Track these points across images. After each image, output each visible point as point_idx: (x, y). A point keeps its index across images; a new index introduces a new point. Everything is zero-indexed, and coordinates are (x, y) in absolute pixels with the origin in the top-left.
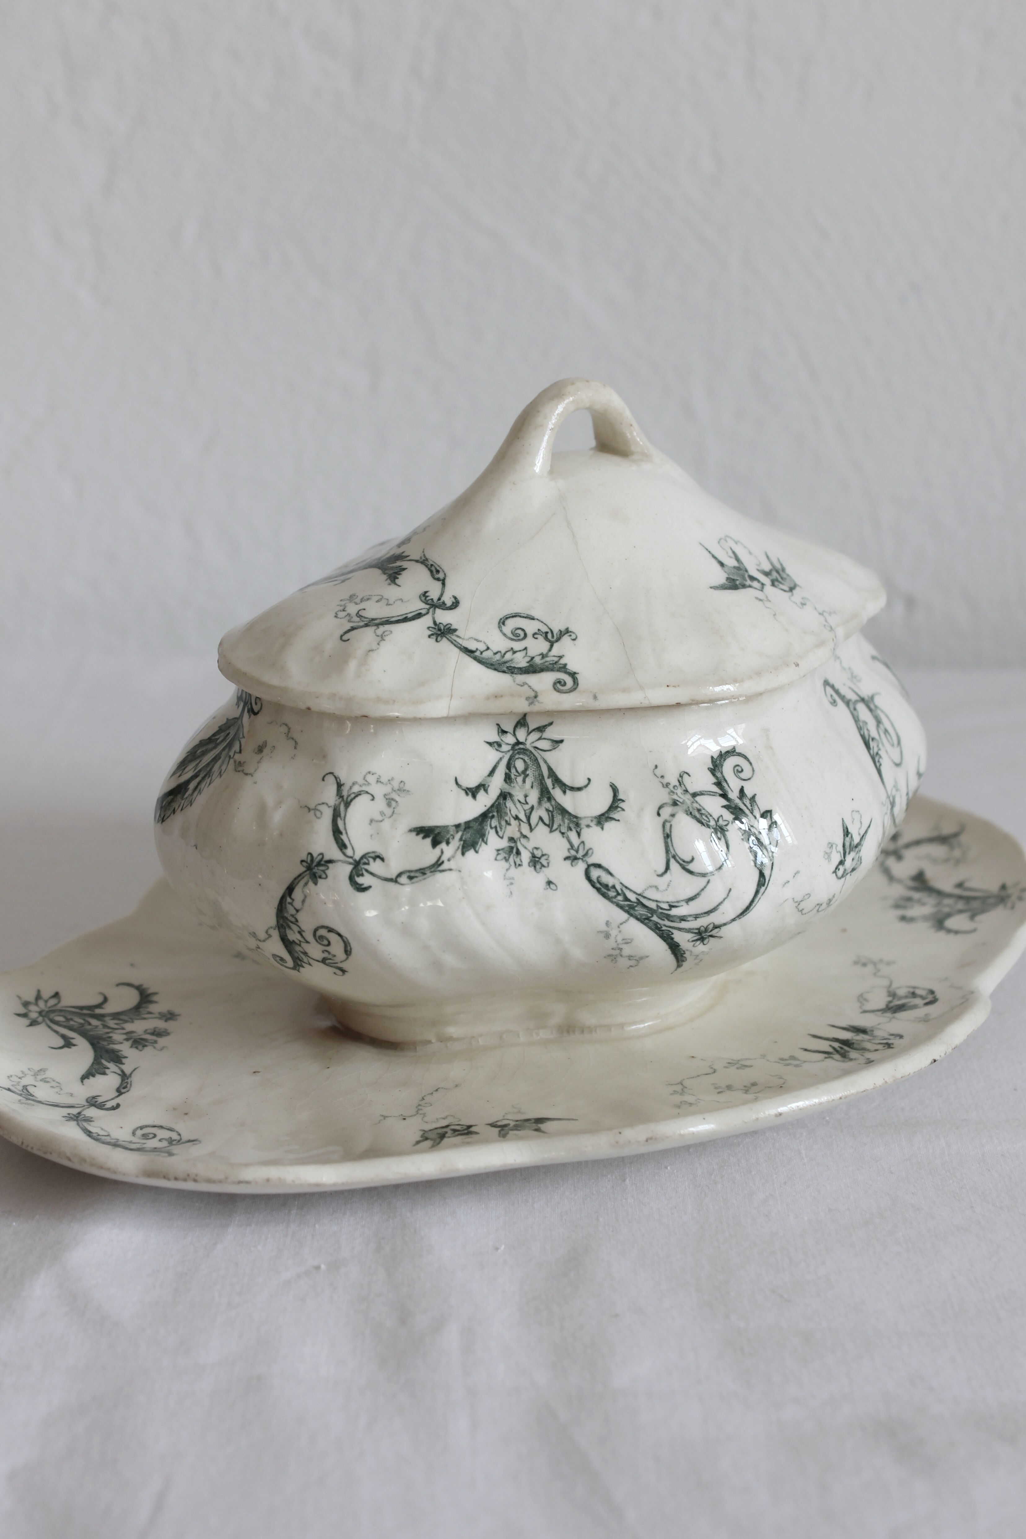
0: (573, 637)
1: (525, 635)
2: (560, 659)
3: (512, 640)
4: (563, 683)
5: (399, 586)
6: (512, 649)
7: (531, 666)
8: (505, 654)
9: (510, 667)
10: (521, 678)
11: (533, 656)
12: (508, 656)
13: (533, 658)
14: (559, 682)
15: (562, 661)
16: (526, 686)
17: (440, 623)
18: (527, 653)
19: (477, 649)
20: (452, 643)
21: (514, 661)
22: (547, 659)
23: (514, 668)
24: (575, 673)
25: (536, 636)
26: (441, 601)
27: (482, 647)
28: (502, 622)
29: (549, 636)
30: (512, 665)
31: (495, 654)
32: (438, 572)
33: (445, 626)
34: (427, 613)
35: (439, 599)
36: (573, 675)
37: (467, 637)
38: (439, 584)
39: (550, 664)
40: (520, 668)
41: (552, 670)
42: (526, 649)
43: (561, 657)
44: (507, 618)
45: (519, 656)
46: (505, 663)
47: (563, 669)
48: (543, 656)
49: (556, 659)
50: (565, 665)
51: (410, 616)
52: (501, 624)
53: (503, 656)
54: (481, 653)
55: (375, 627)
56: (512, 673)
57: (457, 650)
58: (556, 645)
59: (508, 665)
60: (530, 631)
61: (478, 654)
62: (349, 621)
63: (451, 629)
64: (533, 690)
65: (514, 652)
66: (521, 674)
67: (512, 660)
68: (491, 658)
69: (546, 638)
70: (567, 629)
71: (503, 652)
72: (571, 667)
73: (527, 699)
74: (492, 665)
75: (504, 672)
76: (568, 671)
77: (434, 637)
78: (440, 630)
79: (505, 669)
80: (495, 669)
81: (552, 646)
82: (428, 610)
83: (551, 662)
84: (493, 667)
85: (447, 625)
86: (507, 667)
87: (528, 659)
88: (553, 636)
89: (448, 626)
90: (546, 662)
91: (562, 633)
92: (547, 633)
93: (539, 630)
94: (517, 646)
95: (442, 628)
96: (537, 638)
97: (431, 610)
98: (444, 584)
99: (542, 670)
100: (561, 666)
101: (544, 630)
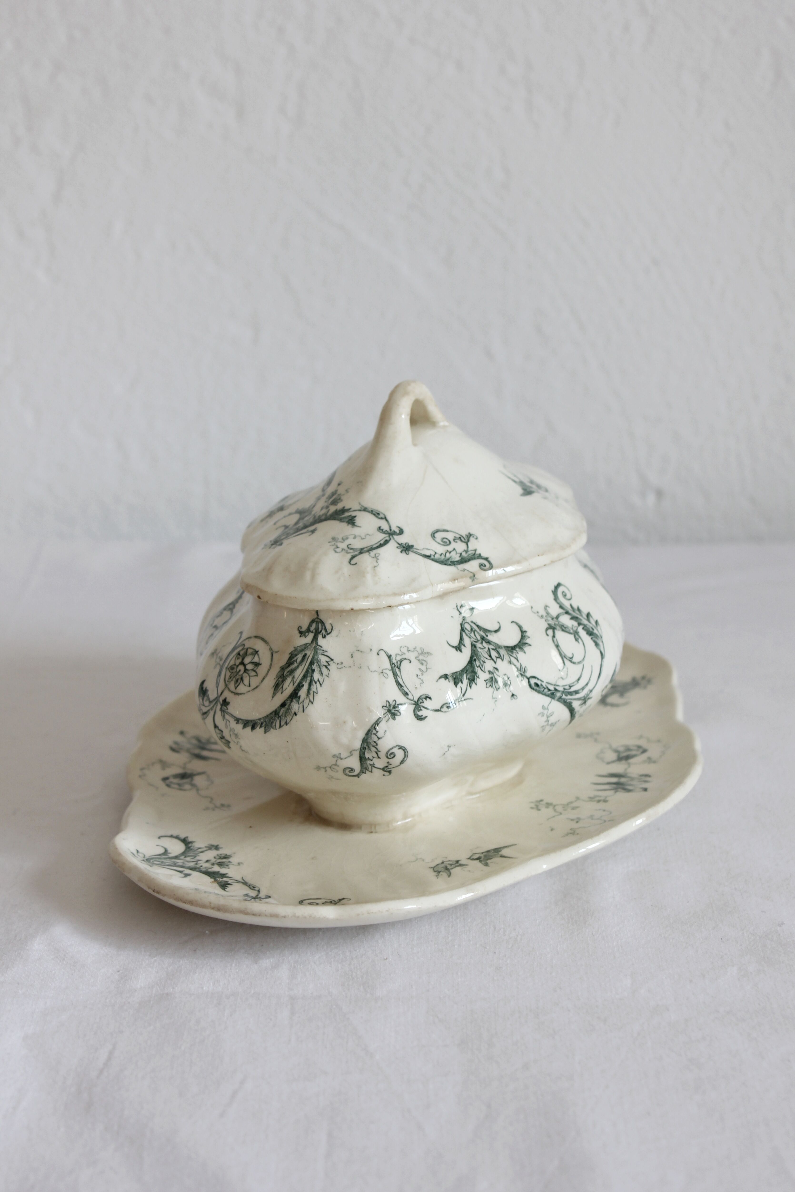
0: (475, 537)
1: (450, 541)
2: (475, 552)
3: (444, 545)
4: (484, 565)
5: (360, 527)
6: (448, 551)
7: (462, 558)
8: (446, 554)
9: (452, 561)
10: (461, 567)
11: (460, 552)
12: (448, 555)
13: (461, 554)
14: (482, 565)
15: (478, 552)
16: (466, 571)
17: (401, 544)
18: (456, 552)
19: (431, 555)
20: (416, 553)
21: (452, 557)
22: (470, 553)
23: (454, 561)
24: (487, 558)
27: (432, 553)
28: (433, 536)
29: (463, 539)
31: (441, 555)
32: (379, 514)
34: (390, 539)
35: (391, 530)
37: (421, 549)
38: (384, 521)
39: (472, 555)
40: (458, 561)
41: (474, 559)
42: (454, 549)
43: (475, 550)
44: (434, 533)
45: (453, 553)
46: (448, 559)
47: (480, 557)
48: (466, 551)
49: (473, 552)
50: (480, 554)
51: (382, 542)
53: (445, 556)
54: (434, 556)
55: (367, 553)
56: (455, 565)
57: (421, 557)
58: (469, 544)
59: (450, 560)
60: (451, 539)
61: (432, 557)
62: (348, 553)
63: (410, 546)
64: (471, 572)
65: (450, 552)
66: (459, 564)
68: (440, 558)
69: (461, 541)
70: (469, 533)
71: (444, 554)
72: (484, 555)
73: (471, 578)
74: (442, 562)
75: (450, 565)
76: (483, 557)
77: (404, 552)
78: (404, 547)
80: (445, 564)
81: (467, 545)
82: (389, 537)
83: (472, 554)
84: (444, 563)
86: (451, 562)
87: (459, 555)
88: (465, 539)
89: (407, 544)
90: (469, 554)
91: (469, 536)
92: (460, 538)
94: (449, 548)
95: (405, 546)
96: (457, 542)
97: (391, 537)
98: (387, 520)
99: (469, 560)
100: (478, 555)
101: (458, 536)
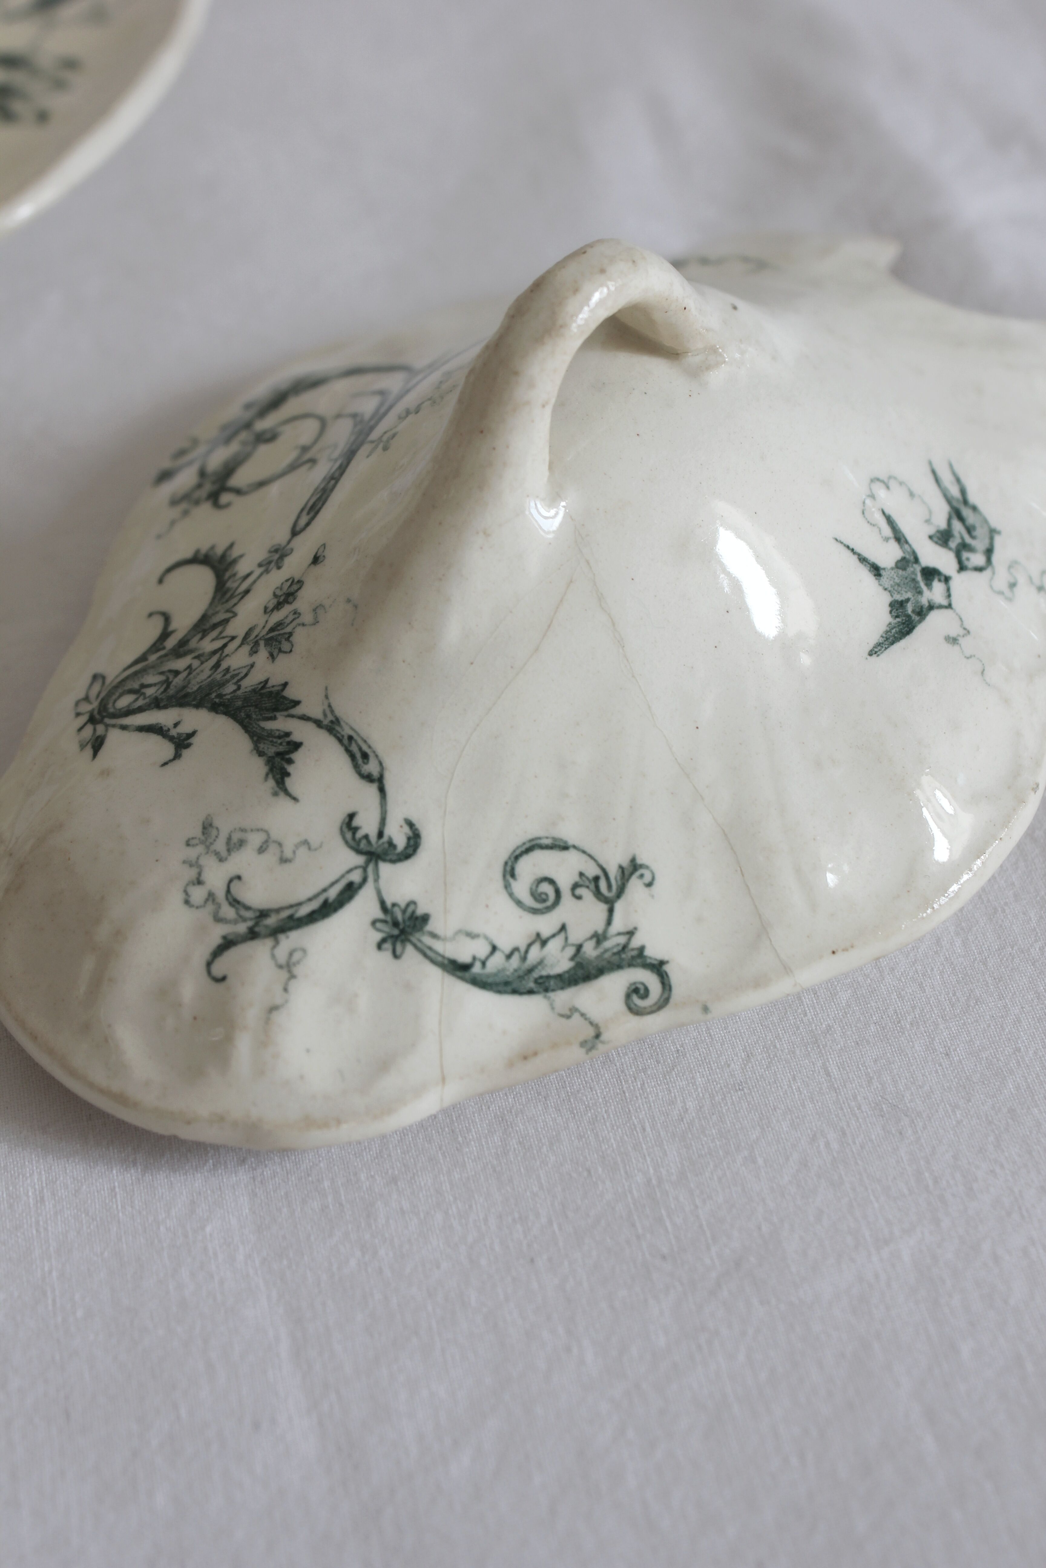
0: (647, 878)
1: (558, 892)
2: (629, 940)
3: (535, 911)
4: (642, 991)
5: (295, 799)
6: (538, 935)
7: (579, 965)
8: (527, 952)
9: (541, 977)
10: (563, 997)
11: (578, 942)
12: (534, 954)
13: (579, 947)
14: (637, 991)
15: (636, 943)
16: (576, 1016)
17: (394, 905)
18: (566, 939)
19: (474, 958)
20: (425, 955)
21: (546, 962)
22: (607, 944)
23: (548, 977)
24: (662, 963)
25: (579, 891)
26: (385, 839)
27: (480, 949)
28: (509, 872)
29: (603, 884)
30: (544, 973)
31: (509, 957)
32: (365, 756)
33: (404, 911)
34: (365, 880)
35: (380, 834)
36: (658, 968)
37: (449, 933)
38: (373, 789)
39: (614, 954)
40: (559, 977)
41: (619, 967)
42: (563, 928)
43: (631, 933)
44: (517, 858)
45: (554, 946)
46: (530, 971)
47: (639, 959)
48: (599, 938)
49: (622, 940)
50: (642, 949)
51: (333, 894)
52: (508, 877)
53: (524, 958)
54: (484, 964)
55: (269, 942)
56: (546, 990)
57: (435, 973)
58: (619, 906)
59: (535, 974)
60: (565, 882)
61: (477, 969)
62: (218, 919)
63: (417, 918)
64: (591, 1023)
65: (544, 943)
66: (562, 988)
67: (541, 962)
68: (504, 970)
69: (598, 894)
70: (633, 860)
71: (523, 949)
72: (653, 952)
73: (583, 1044)
74: (507, 983)
75: (531, 992)
76: (649, 961)
77: (388, 946)
78: (396, 924)
79: (531, 985)
80: (515, 992)
81: (611, 911)
82: (365, 869)
83: (615, 950)
84: (509, 988)
85: (408, 905)
86: (536, 981)
87: (571, 951)
88: (609, 886)
89: (410, 910)
90: (606, 951)
91: (627, 873)
92: (596, 879)
93: (581, 874)
94: (546, 924)
95: (400, 917)
96: (579, 898)
97: (370, 869)
98: (382, 790)
99: (601, 972)
100: (635, 953)
101: (592, 871)
